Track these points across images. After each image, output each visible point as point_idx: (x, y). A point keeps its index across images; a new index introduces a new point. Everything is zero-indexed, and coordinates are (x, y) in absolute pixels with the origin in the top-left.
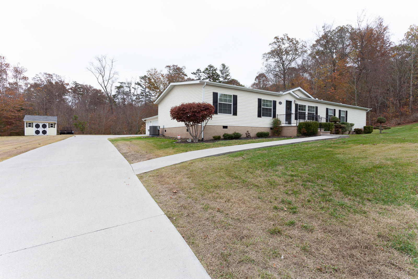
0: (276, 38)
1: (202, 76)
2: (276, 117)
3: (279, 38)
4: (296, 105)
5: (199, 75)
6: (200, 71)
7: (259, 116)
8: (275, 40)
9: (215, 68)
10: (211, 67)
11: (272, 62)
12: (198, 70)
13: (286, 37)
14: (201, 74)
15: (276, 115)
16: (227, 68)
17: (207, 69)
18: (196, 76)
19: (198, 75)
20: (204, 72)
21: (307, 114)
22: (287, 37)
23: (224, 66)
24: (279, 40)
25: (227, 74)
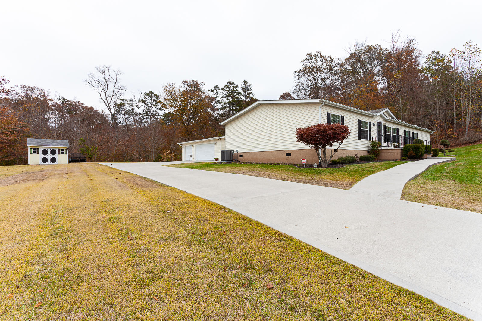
0: (308, 54)
1: (220, 93)
2: (372, 139)
3: (312, 55)
4: (385, 127)
5: (217, 92)
6: (218, 88)
7: (360, 139)
8: (308, 57)
9: (236, 86)
10: (231, 83)
11: (305, 79)
12: (216, 87)
13: (319, 54)
14: (219, 91)
15: (372, 138)
16: (249, 86)
17: (226, 86)
18: (214, 93)
19: (215, 92)
20: (222, 89)
21: (392, 135)
22: (321, 54)
23: (245, 83)
24: (313, 57)
25: (250, 92)
